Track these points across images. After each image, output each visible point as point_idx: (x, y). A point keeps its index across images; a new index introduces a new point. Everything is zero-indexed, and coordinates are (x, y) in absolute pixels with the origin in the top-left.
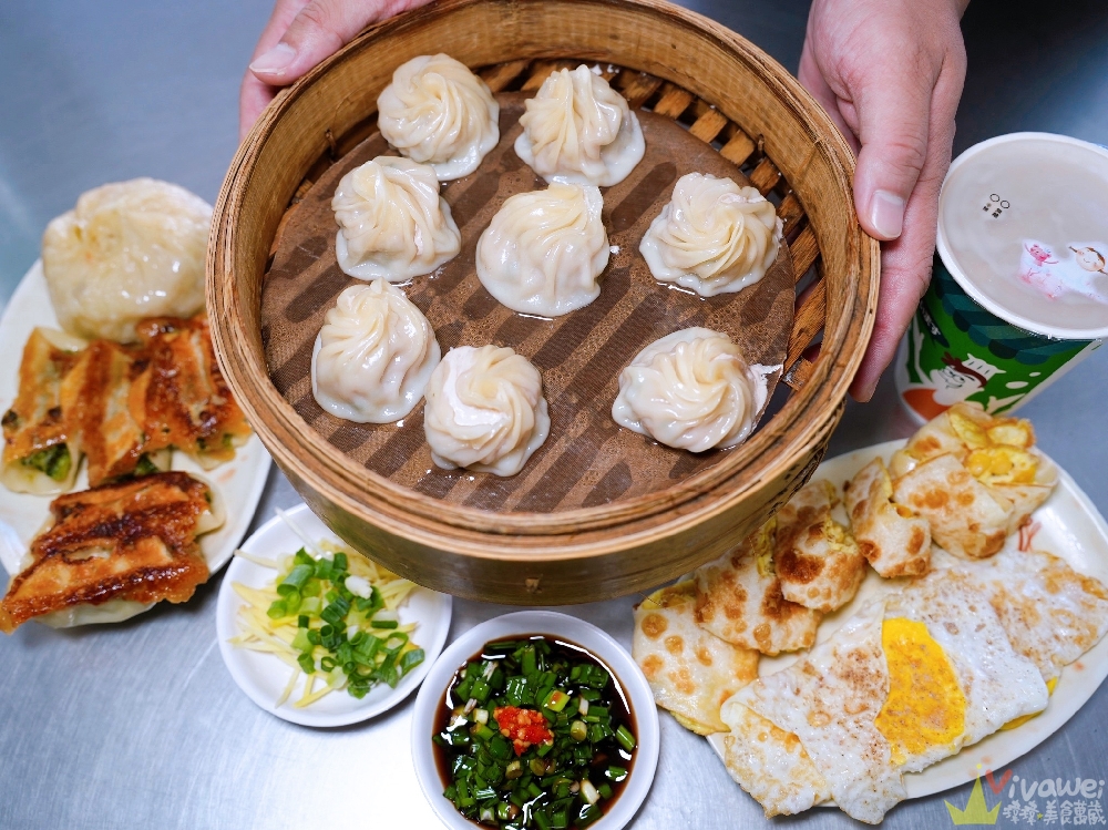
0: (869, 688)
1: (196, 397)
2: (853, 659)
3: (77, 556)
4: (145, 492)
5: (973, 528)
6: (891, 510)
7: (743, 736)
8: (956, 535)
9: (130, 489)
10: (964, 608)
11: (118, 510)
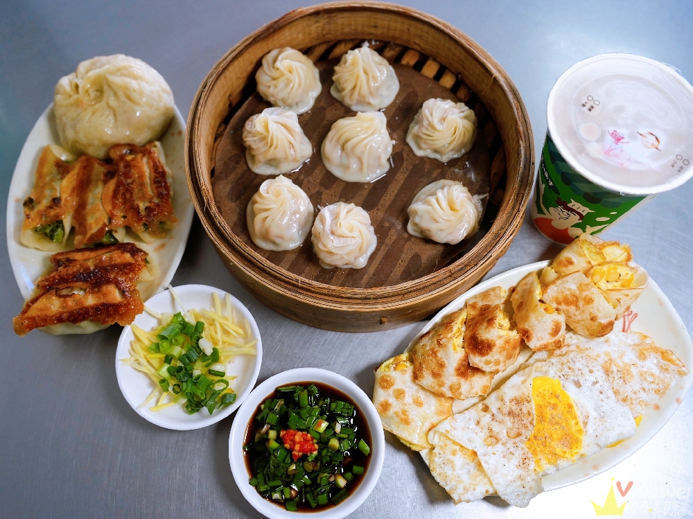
0: (523, 422)
1: (143, 198)
2: (513, 403)
3: (64, 292)
4: (108, 255)
5: (593, 319)
6: (541, 307)
7: (441, 452)
8: (582, 323)
9: (100, 252)
10: (586, 371)
11: (91, 265)
